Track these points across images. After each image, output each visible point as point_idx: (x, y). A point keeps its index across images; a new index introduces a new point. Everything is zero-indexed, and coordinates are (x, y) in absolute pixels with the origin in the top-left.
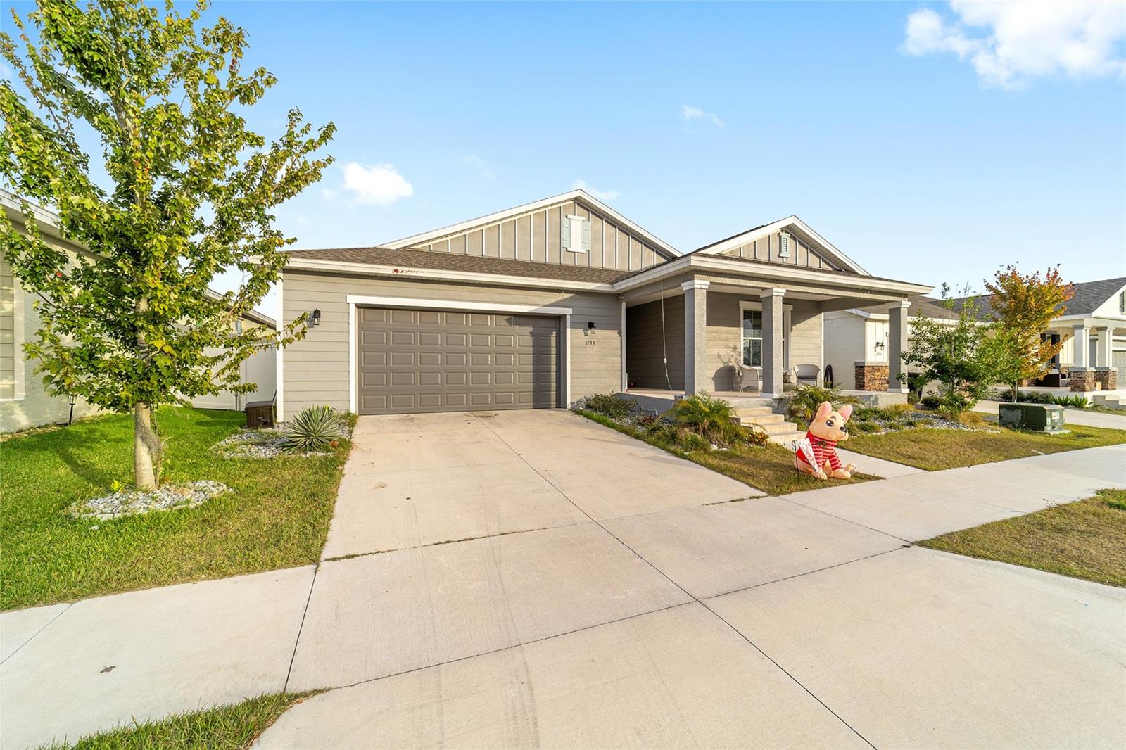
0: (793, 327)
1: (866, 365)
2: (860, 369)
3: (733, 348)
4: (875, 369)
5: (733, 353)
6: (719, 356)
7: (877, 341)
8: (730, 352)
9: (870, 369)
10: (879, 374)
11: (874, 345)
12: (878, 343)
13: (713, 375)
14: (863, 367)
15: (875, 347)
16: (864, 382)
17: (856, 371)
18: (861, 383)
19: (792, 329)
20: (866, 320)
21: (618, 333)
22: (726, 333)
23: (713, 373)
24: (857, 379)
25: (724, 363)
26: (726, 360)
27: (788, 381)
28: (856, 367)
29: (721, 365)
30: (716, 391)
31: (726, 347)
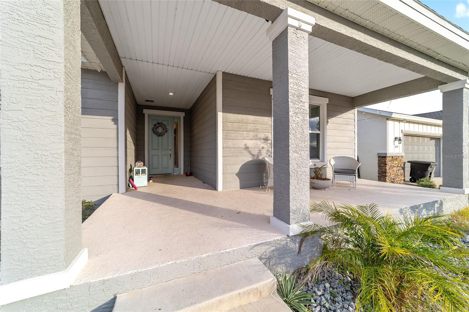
0: (329, 120)
1: (388, 155)
2: (382, 159)
3: (264, 139)
4: (394, 158)
5: (263, 145)
6: (247, 148)
7: (396, 136)
8: (261, 144)
9: (391, 158)
10: (396, 162)
11: (393, 139)
12: (396, 138)
13: (237, 170)
14: (385, 157)
15: (394, 141)
16: (386, 169)
17: (379, 160)
18: (383, 170)
19: (328, 122)
20: (387, 119)
21: (113, 120)
22: (254, 122)
23: (237, 169)
24: (380, 166)
25: (253, 155)
26: (255, 152)
27: (323, 177)
28: (379, 157)
29: (249, 158)
30: (242, 187)
31: (256, 138)
